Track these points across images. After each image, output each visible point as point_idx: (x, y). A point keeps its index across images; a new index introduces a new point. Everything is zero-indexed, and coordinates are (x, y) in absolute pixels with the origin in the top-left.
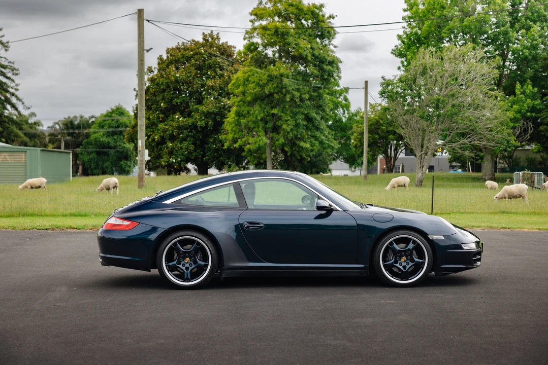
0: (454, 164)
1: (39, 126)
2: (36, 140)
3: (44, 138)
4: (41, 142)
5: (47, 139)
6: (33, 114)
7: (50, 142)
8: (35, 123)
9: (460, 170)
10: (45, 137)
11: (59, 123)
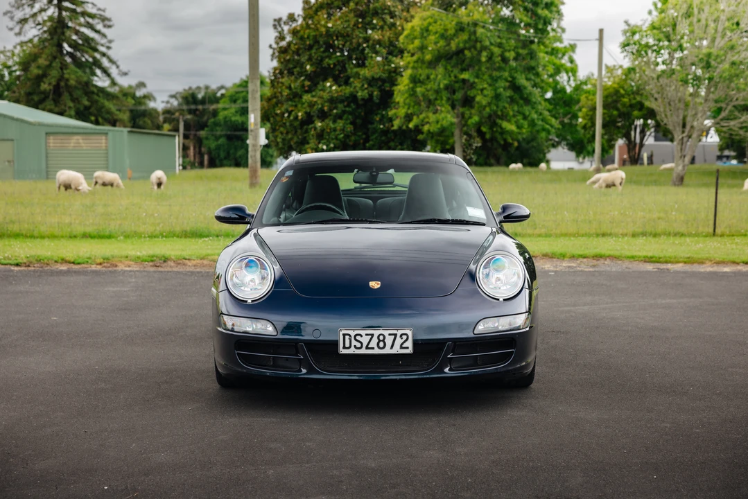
0: (726, 153)
1: (150, 100)
2: (146, 119)
3: (158, 118)
4: (152, 122)
5: (161, 118)
6: (142, 85)
7: (165, 122)
8: (145, 97)
9: (734, 162)
10: (159, 115)
11: (178, 96)
